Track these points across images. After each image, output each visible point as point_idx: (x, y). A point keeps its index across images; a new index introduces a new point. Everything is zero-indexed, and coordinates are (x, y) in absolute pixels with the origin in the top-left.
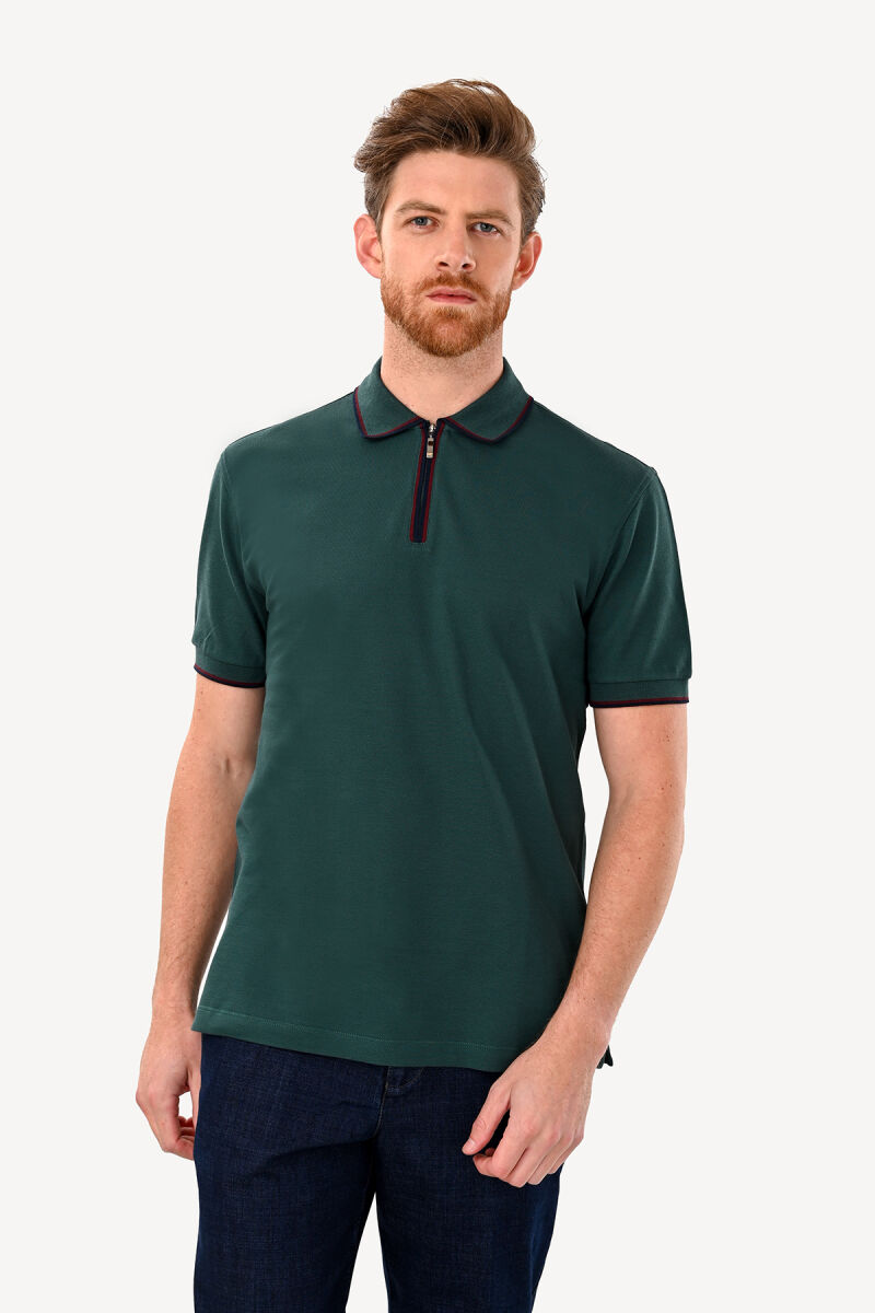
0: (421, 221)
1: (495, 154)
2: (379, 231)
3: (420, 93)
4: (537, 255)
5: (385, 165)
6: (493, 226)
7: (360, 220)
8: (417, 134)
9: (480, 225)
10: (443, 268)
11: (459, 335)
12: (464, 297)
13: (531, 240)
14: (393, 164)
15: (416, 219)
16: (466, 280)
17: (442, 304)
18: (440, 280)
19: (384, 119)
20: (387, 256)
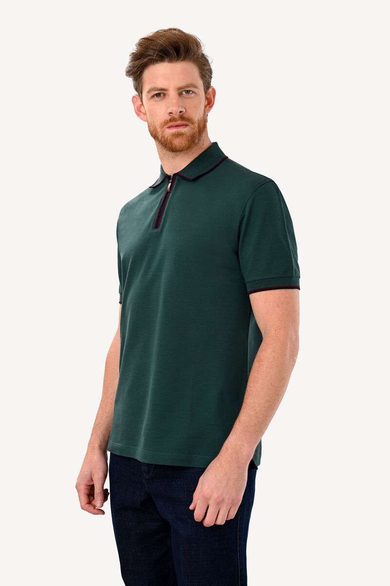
0: (158, 95)
1: (184, 59)
2: (142, 101)
3: (146, 39)
4: (214, 96)
5: (138, 73)
6: (190, 91)
7: (134, 97)
8: (149, 58)
9: (184, 91)
10: (171, 114)
11: (183, 142)
12: (183, 125)
13: (210, 90)
14: (142, 72)
15: (156, 95)
16: (182, 118)
17: (174, 130)
18: (171, 120)
19: (133, 53)
20: (147, 112)
